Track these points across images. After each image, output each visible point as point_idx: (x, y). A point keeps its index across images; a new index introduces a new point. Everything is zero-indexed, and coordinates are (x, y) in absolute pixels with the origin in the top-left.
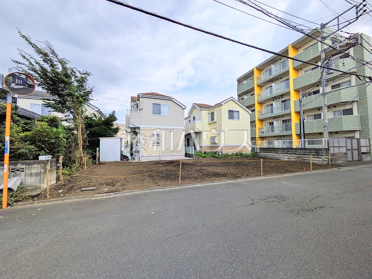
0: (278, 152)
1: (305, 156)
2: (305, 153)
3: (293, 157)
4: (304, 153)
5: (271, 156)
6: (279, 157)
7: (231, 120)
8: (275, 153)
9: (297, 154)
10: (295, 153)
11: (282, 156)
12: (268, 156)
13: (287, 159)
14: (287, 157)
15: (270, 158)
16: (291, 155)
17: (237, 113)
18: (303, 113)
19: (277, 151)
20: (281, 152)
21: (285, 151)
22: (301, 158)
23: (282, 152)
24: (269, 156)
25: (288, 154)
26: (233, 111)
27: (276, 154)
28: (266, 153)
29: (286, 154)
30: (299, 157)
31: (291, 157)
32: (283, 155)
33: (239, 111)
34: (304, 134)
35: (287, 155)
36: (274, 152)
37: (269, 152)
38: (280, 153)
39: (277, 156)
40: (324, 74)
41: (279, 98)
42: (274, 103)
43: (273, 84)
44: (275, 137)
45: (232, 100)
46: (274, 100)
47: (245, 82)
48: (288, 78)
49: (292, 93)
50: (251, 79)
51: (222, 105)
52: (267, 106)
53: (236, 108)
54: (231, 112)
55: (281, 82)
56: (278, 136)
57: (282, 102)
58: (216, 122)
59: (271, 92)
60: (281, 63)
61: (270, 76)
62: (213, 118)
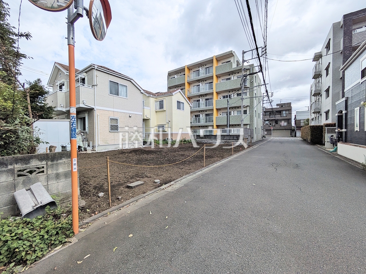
7: (179, 110)
18: (229, 109)
34: (229, 125)
40: (243, 85)
41: (204, 96)
42: (201, 99)
43: (200, 84)
44: (199, 126)
45: (180, 92)
46: (199, 97)
47: (176, 76)
48: (211, 81)
49: (215, 94)
50: (181, 75)
51: (173, 95)
52: (194, 101)
53: (182, 100)
54: (179, 102)
55: (206, 83)
56: (202, 126)
57: (206, 100)
58: (165, 111)
59: (199, 91)
60: (208, 68)
61: (199, 77)
62: (161, 106)
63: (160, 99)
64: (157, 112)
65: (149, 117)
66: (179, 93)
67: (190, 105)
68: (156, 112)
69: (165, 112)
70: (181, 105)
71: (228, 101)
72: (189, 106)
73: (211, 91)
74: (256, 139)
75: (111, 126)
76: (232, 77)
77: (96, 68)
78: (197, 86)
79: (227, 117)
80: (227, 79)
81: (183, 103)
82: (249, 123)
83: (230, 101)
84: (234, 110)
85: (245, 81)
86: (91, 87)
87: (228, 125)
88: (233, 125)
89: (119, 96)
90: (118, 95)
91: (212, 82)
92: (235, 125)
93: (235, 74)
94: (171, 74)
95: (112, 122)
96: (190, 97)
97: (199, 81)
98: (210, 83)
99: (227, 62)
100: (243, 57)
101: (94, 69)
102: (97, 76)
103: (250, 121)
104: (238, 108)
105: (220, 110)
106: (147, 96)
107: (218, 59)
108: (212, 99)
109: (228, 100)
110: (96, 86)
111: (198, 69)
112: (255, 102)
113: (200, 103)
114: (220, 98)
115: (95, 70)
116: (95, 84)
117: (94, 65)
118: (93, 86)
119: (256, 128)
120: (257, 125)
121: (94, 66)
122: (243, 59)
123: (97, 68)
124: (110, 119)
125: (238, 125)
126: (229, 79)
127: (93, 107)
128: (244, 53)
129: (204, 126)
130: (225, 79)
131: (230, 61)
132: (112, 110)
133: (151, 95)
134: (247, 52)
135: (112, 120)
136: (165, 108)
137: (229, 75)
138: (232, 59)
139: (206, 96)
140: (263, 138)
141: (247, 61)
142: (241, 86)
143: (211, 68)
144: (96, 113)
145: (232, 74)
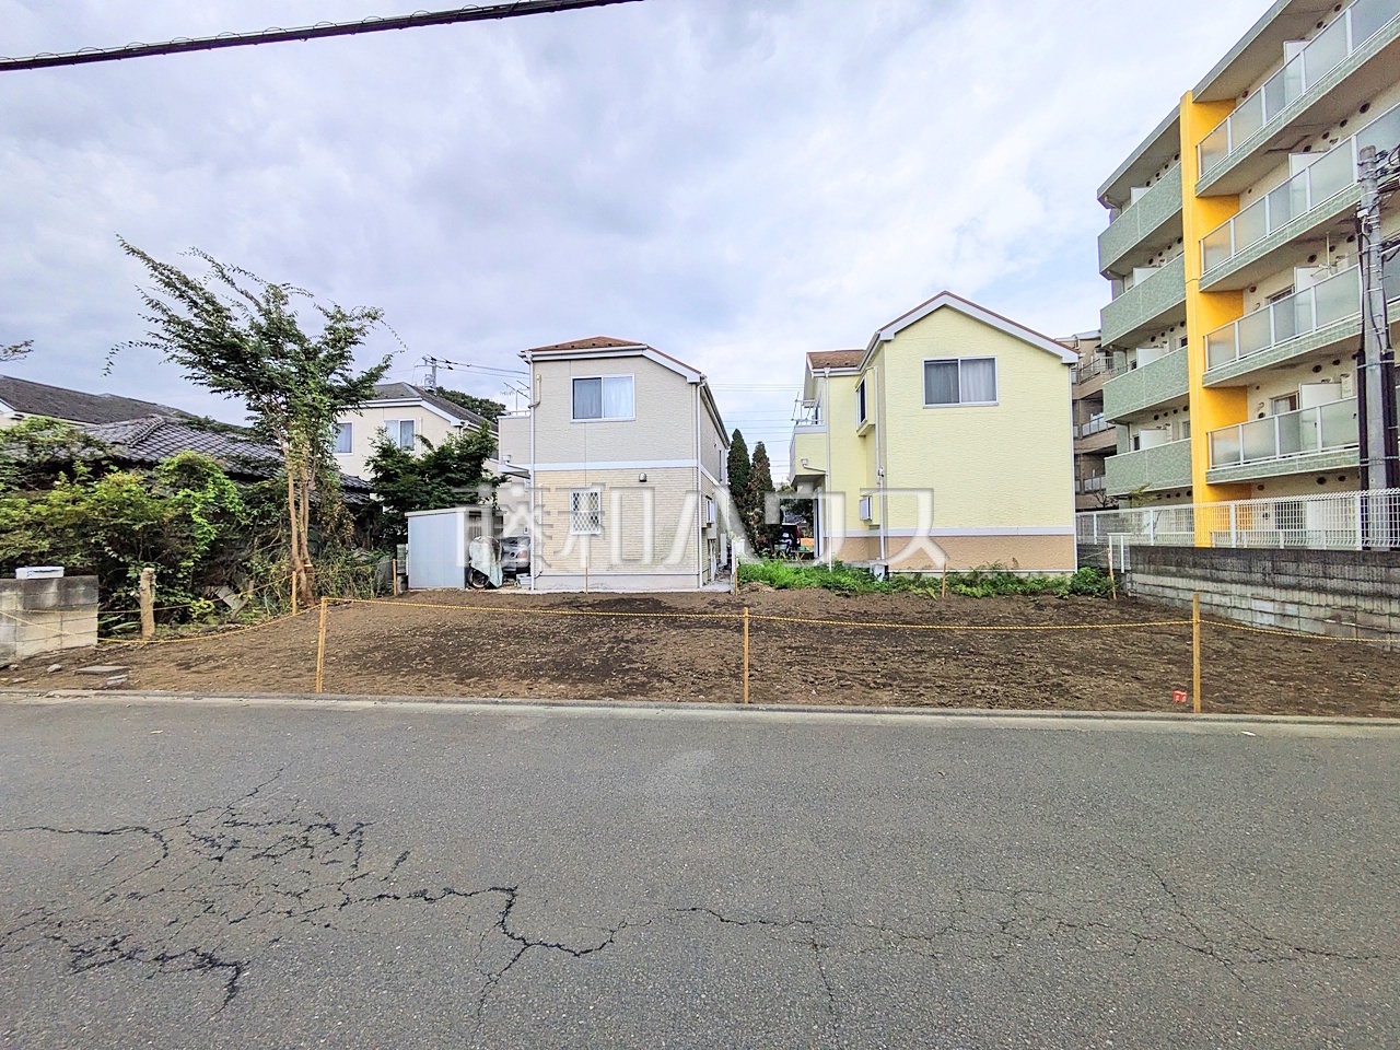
0: (1222, 574)
1: (1387, 607)
3: (1305, 611)
4: (1379, 587)
5: (1181, 596)
6: (1226, 600)
7: (942, 412)
8: (1205, 579)
9: (1335, 592)
10: (1321, 582)
11: (1242, 596)
12: (1168, 592)
13: (1270, 620)
14: (1269, 607)
15: (1178, 603)
16: (1297, 596)
17: (983, 369)
19: (1213, 567)
20: (1235, 575)
21: (1258, 566)
22: (1360, 617)
23: (1244, 576)
24: (1172, 594)
25: (1275, 586)
26: (953, 363)
27: (1210, 586)
28: (1158, 573)
29: (1265, 584)
30: (1343, 608)
31: (1291, 609)
32: (1249, 590)
33: (992, 360)
35: (1270, 592)
36: (1198, 572)
37: (1173, 569)
38: (1233, 582)
39: (1217, 599)
45: (944, 306)
51: (887, 341)
53: (973, 346)
54: (941, 367)
65: (817, 465)
68: (862, 436)
70: (969, 374)
72: (1056, 364)
81: (988, 361)
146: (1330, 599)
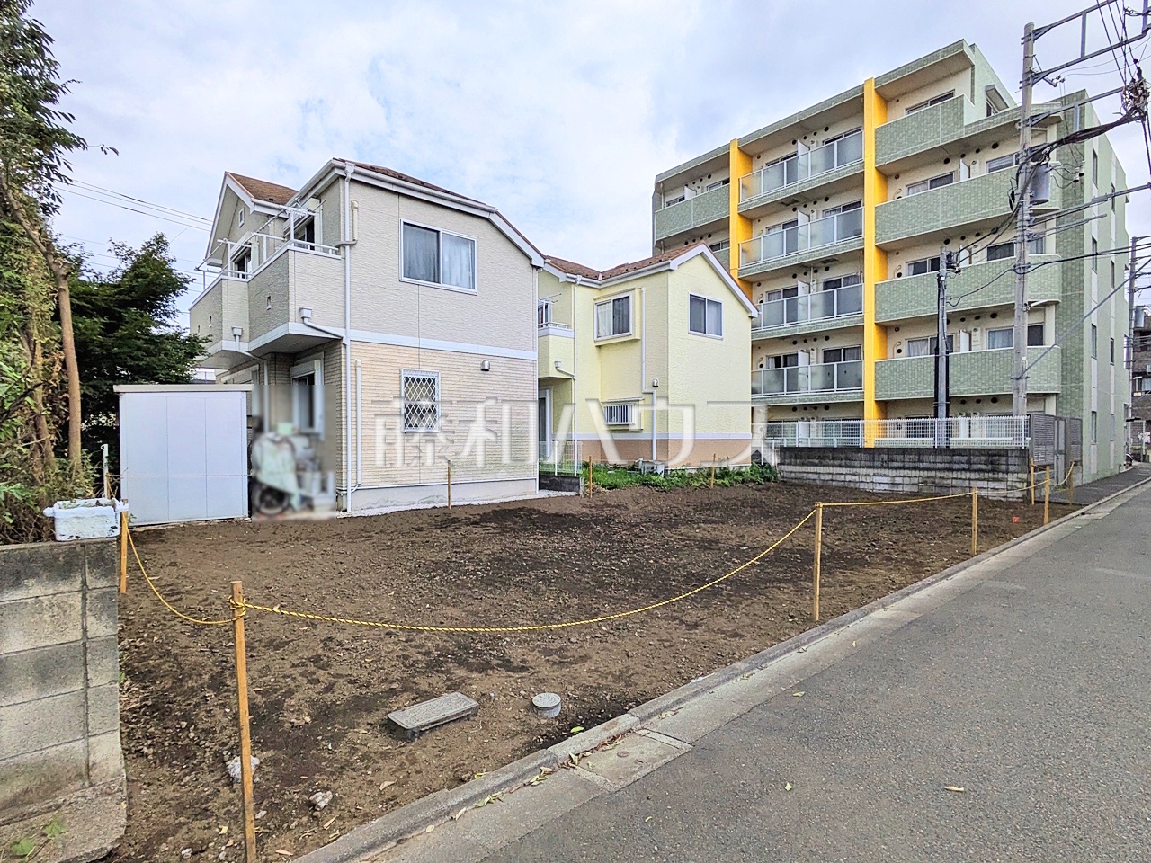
1: (951, 475)
2: (950, 466)
3: (907, 480)
5: (822, 477)
6: (856, 478)
7: (697, 338)
8: (840, 466)
10: (916, 465)
12: (811, 476)
13: (886, 487)
14: (885, 480)
16: (902, 472)
17: (716, 309)
18: (948, 322)
19: (847, 459)
20: (862, 463)
21: (878, 458)
22: (937, 481)
23: (868, 464)
24: (815, 476)
25: (889, 468)
26: (705, 301)
27: (845, 470)
28: (803, 465)
29: (882, 467)
30: (928, 477)
31: (898, 480)
32: (871, 472)
33: (720, 303)
34: (948, 399)
35: (886, 472)
36: (836, 462)
38: (860, 467)
40: (1027, 200)
41: (816, 271)
42: (801, 285)
43: (800, 216)
44: (794, 408)
45: (702, 254)
46: (795, 276)
47: (688, 193)
48: (853, 200)
49: (871, 256)
50: (710, 187)
51: (670, 270)
52: (770, 294)
53: (712, 289)
54: (697, 302)
55: (826, 212)
56: (805, 407)
57: (827, 285)
58: (636, 340)
59: (792, 246)
60: (836, 142)
61: (791, 185)
62: (621, 321)
63: (616, 291)
64: (604, 351)
65: (567, 368)
66: (700, 259)
67: (747, 310)
68: (599, 347)
69: (635, 348)
70: (710, 312)
71: (940, 285)
72: (746, 316)
73: (850, 245)
74: (1094, 471)
75: (407, 411)
76: (961, 169)
77: (349, 176)
78: (785, 226)
79: (937, 359)
80: (935, 182)
81: (718, 304)
82: (1054, 387)
83: (951, 281)
84: (971, 328)
85: (1036, 179)
86: (330, 255)
87: (942, 398)
88: (964, 401)
89: (441, 285)
90: (439, 283)
91: (858, 204)
92: (978, 401)
93: (978, 151)
94: (666, 187)
95: (413, 390)
96: (752, 280)
97: (792, 203)
98: (845, 208)
99: (933, 102)
100: (1028, 57)
101: (344, 178)
102: (356, 205)
103: (1064, 378)
104: (994, 316)
105: (897, 329)
106: (561, 281)
107: (889, 93)
108: (856, 279)
109: (939, 276)
110: (353, 245)
111: (791, 151)
112: (1093, 282)
113: (800, 301)
114: (899, 275)
115: (347, 184)
116: (348, 239)
117: (344, 161)
118: (338, 247)
119: (1094, 412)
120: (1103, 399)
121: (343, 169)
122: (1025, 67)
123: (356, 173)
124: (403, 380)
125: (995, 399)
126: (948, 178)
127: (339, 332)
128: (1032, 34)
129: (815, 407)
130: (924, 182)
131: (951, 95)
132: (414, 342)
133: (579, 278)
134: (1052, 26)
135: (410, 385)
136: (635, 331)
137: (947, 161)
138: (960, 86)
139: (827, 269)
140: (1135, 463)
141: (1049, 77)
142: (1015, 204)
143: (851, 142)
144: (350, 357)
145: (963, 156)
146: (921, 473)
